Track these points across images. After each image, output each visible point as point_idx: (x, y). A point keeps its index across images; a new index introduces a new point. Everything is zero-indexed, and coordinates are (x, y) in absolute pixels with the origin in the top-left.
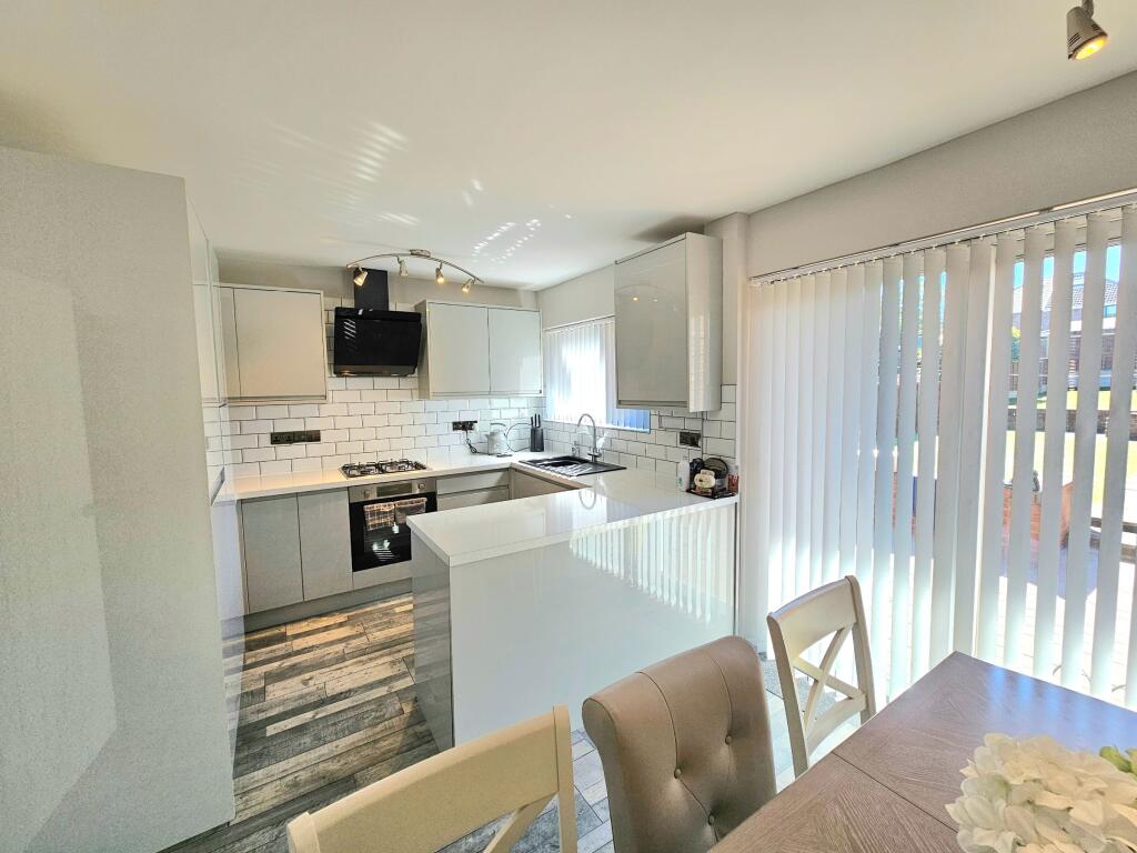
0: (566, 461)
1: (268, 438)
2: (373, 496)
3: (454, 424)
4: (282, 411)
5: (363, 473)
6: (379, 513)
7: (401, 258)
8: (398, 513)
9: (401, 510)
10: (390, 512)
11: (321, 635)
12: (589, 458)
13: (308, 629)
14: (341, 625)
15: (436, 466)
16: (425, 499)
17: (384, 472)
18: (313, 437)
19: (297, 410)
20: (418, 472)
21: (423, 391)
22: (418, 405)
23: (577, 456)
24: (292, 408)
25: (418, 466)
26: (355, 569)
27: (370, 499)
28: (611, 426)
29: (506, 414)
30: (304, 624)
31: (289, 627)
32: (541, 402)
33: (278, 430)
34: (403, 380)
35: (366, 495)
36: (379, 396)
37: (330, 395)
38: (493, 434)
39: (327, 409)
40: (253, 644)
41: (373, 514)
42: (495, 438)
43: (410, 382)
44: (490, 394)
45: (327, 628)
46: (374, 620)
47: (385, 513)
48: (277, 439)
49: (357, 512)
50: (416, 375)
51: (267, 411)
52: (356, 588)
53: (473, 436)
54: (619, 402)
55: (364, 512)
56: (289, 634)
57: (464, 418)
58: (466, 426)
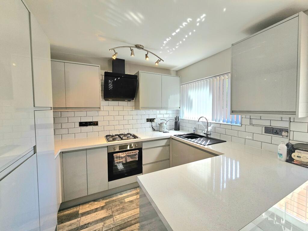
0: (193, 136)
1: (78, 124)
2: (117, 150)
3: (147, 119)
4: (83, 114)
5: (114, 140)
6: (119, 157)
7: (132, 48)
8: (127, 157)
9: (128, 156)
10: (124, 157)
11: (93, 215)
12: (205, 135)
13: (88, 209)
14: (102, 208)
15: (142, 137)
16: (138, 151)
17: (122, 139)
18: (96, 124)
19: (89, 113)
20: (135, 139)
21: (137, 107)
22: (135, 112)
23: (196, 133)
24: (88, 112)
25: (135, 137)
26: (109, 180)
27: (116, 151)
28: (214, 122)
29: (166, 116)
30: (87, 205)
31: (81, 207)
32: (178, 112)
33: (82, 121)
34: (129, 102)
35: (114, 149)
36: (121, 108)
37: (102, 108)
38: (161, 124)
39: (101, 113)
40: (64, 218)
41: (117, 158)
42: (162, 125)
43: (132, 103)
44: (161, 108)
45: (96, 210)
46: (116, 206)
47: (122, 157)
48: (82, 124)
49: (111, 157)
50: (134, 100)
51: (78, 114)
52: (109, 189)
53: (154, 124)
54: (232, 112)
55: (113, 157)
56: (80, 212)
57: (151, 117)
58: (151, 120)
